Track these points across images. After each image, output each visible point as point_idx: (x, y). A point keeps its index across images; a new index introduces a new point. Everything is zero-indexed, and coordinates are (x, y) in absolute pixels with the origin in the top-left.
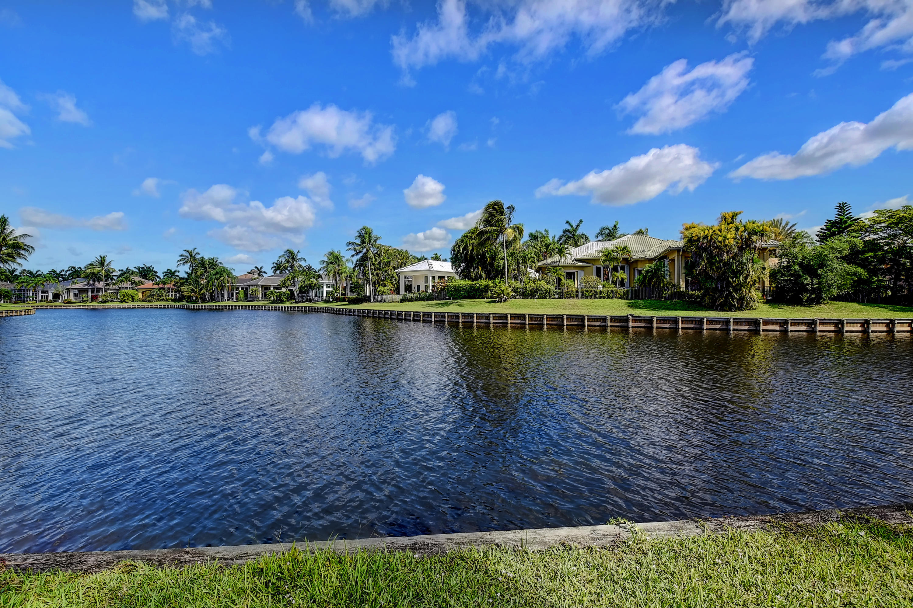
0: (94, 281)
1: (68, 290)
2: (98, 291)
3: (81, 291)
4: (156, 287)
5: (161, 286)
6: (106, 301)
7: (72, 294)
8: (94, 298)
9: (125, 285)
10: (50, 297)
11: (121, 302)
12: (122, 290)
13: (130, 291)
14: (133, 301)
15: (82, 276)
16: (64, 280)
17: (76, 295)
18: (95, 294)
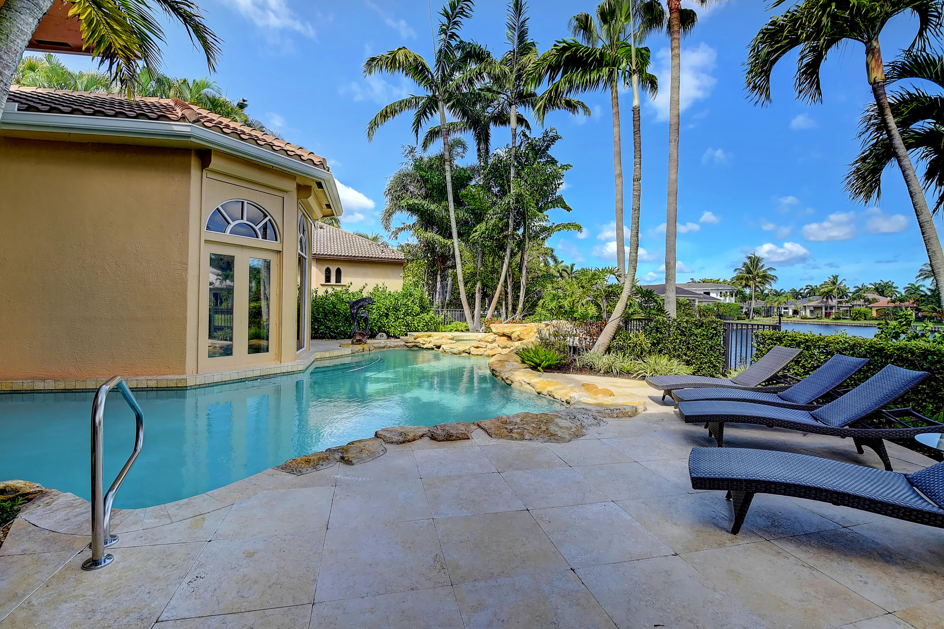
0: (827, 299)
1: (805, 306)
2: (831, 308)
3: (816, 308)
4: (892, 305)
5: (898, 303)
6: (839, 318)
7: (808, 311)
8: (828, 315)
9: (858, 303)
10: (791, 313)
11: (854, 320)
12: (855, 308)
13: (863, 309)
14: (865, 319)
15: (817, 294)
16: (803, 297)
17: (812, 312)
18: (829, 311)
